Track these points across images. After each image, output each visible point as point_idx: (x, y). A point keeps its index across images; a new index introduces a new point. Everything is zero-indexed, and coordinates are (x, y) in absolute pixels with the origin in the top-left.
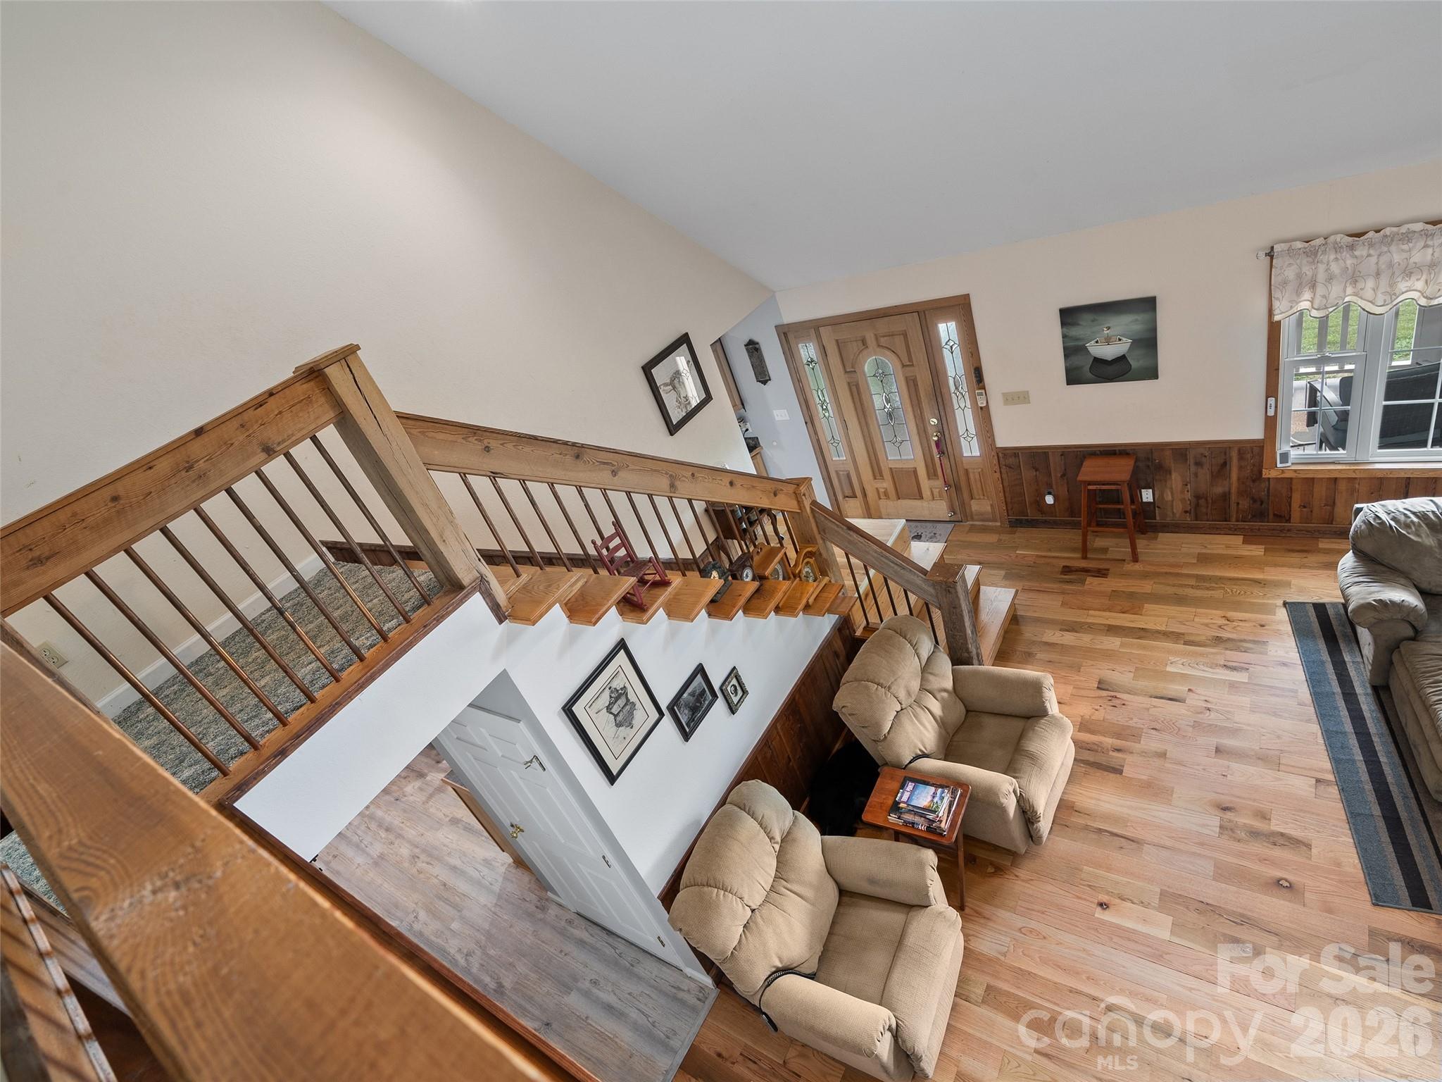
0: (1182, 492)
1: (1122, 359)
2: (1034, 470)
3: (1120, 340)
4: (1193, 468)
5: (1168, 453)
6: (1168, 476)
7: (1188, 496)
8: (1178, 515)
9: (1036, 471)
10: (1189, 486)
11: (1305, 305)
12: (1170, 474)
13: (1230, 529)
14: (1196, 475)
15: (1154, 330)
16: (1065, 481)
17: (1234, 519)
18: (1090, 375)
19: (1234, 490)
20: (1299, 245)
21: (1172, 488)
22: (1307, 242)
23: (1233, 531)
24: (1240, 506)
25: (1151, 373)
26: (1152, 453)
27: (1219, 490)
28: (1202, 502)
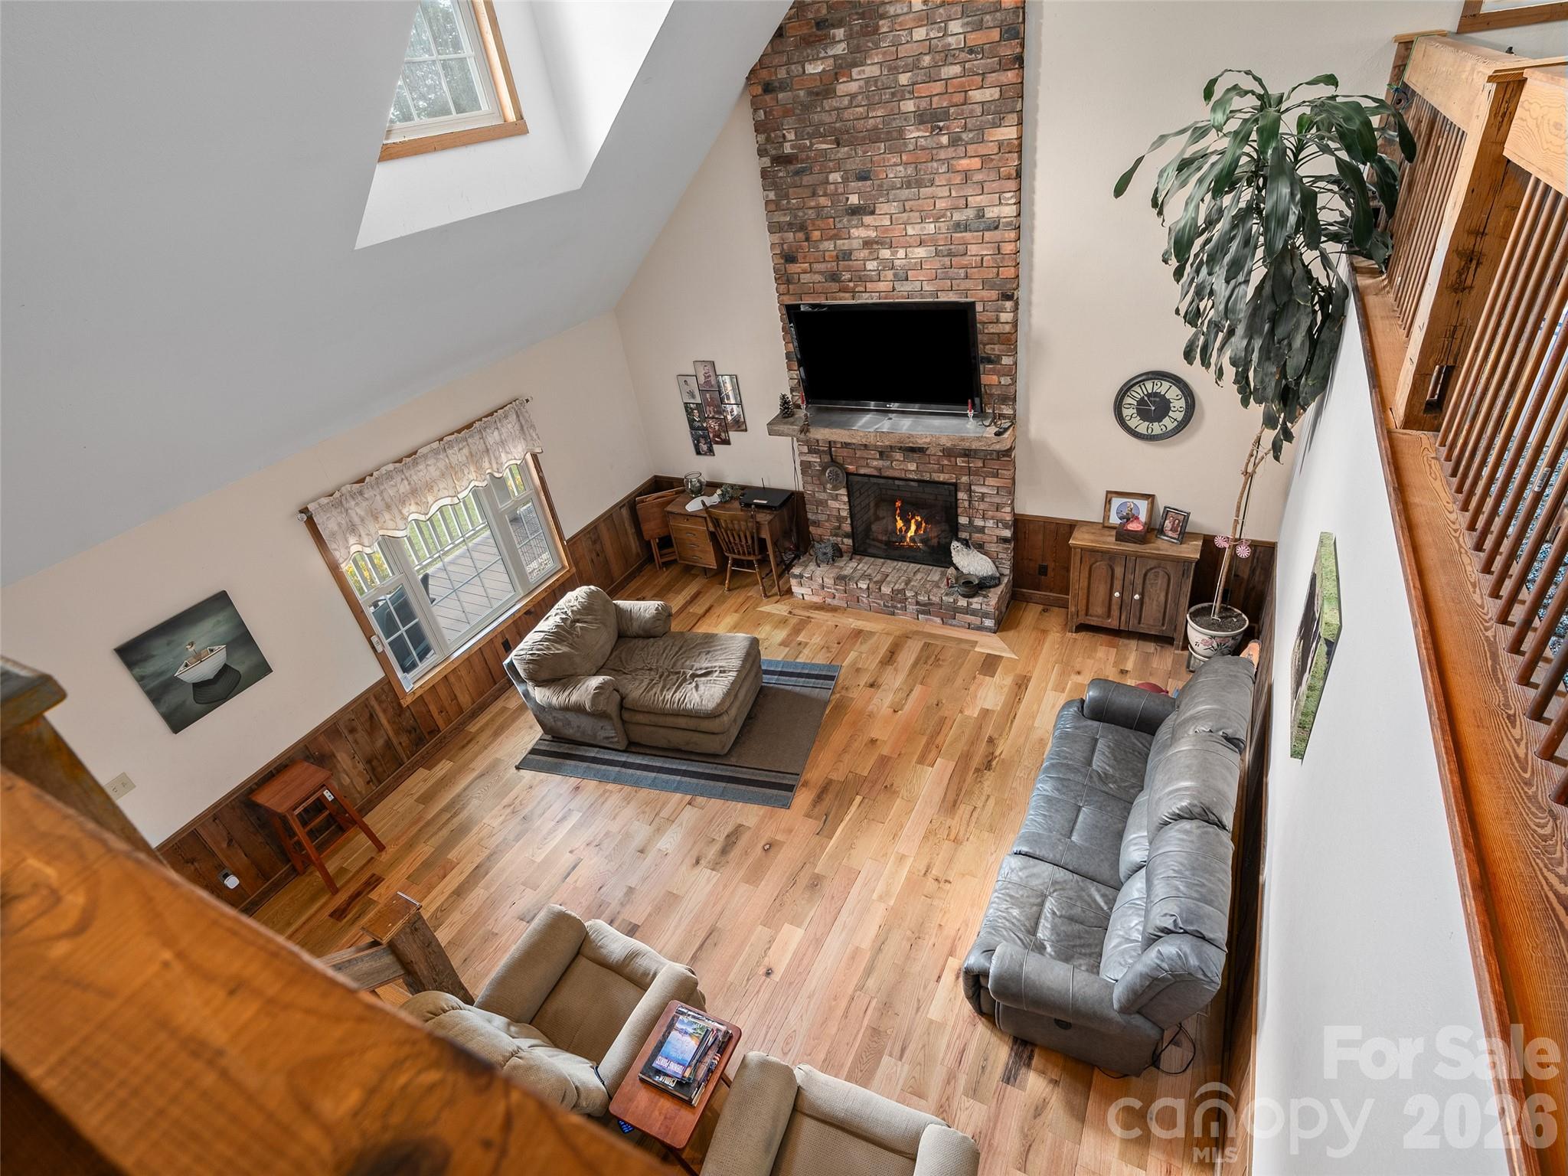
0: (355, 767)
1: (225, 669)
2: (189, 864)
3: (212, 651)
4: (350, 738)
5: (322, 739)
6: (335, 761)
7: (361, 766)
8: (364, 792)
9: (192, 863)
10: (357, 757)
11: (354, 548)
12: (335, 756)
13: (409, 769)
14: (356, 742)
15: (242, 624)
16: (236, 846)
17: (405, 759)
18: (198, 707)
19: (391, 733)
20: (324, 501)
21: (344, 770)
22: (331, 495)
23: (411, 770)
24: (403, 744)
25: (263, 669)
26: (307, 748)
27: (380, 743)
28: (375, 763)
